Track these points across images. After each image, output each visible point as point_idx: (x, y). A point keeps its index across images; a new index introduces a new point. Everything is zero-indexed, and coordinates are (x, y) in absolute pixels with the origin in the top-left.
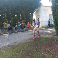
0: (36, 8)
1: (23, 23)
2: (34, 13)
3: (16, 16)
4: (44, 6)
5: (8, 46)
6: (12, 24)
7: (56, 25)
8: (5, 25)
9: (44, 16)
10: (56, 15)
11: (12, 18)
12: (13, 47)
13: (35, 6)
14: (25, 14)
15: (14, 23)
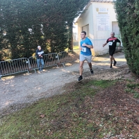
0: (78, 7)
3: (30, 30)
4: (98, 1)
5: (12, 107)
7: (128, 49)
8: (6, 55)
9: (99, 27)
10: (126, 23)
14: (52, 25)
15: (27, 48)
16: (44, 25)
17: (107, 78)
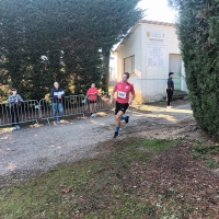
0: (119, 27)
1: (72, 87)
2: (115, 47)
4: (150, 22)
5: (14, 174)
6: (28, 91)
7: (196, 94)
9: (150, 59)
10: (194, 55)
11: (31, 67)
12: (35, 180)
13: (117, 21)
14: (79, 53)
15: (37, 86)
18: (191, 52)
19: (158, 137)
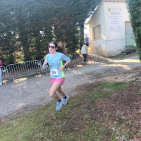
0: (89, 8)
3: (41, 32)
4: (110, 1)
6: (33, 54)
8: (18, 58)
10: (139, 23)
12: (37, 112)
13: (87, 3)
14: (63, 27)
15: (39, 50)
16: (56, 26)
17: (120, 80)
18: (137, 21)
19: (117, 81)
